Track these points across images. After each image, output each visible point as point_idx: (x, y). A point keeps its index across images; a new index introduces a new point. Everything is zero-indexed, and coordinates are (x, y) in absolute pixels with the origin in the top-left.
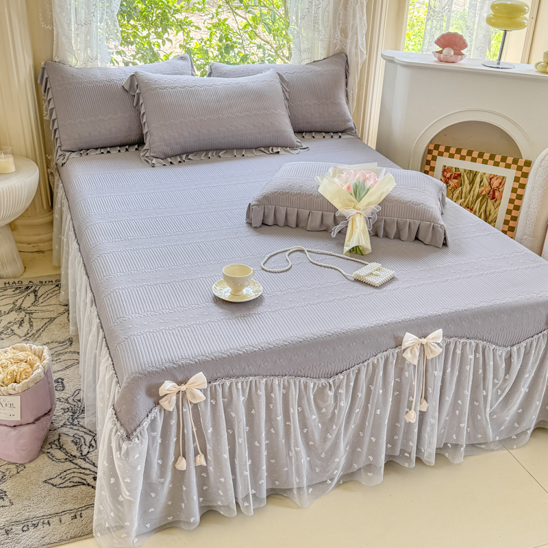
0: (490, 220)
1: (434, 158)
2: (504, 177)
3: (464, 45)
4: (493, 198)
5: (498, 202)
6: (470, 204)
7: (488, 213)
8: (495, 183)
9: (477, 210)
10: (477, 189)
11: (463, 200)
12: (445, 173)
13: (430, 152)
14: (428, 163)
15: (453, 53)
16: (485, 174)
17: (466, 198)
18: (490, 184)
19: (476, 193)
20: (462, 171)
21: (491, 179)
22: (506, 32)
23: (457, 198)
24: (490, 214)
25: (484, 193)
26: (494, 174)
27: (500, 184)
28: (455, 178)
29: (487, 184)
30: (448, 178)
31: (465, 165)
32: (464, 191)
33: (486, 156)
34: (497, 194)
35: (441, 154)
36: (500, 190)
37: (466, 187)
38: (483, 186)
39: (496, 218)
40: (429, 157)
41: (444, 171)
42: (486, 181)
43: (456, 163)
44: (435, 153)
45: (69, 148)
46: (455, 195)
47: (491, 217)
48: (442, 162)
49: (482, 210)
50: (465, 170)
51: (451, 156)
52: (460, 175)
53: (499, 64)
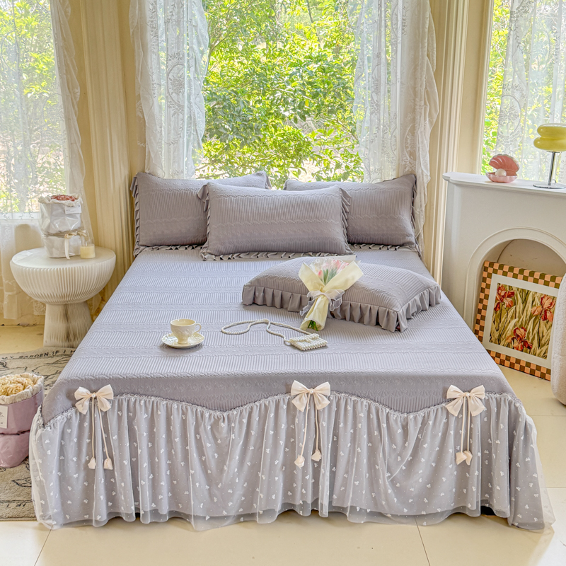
0: (543, 342)
1: (490, 276)
2: (554, 298)
3: (517, 168)
4: (545, 319)
5: (550, 323)
6: (524, 324)
7: (541, 335)
8: (547, 304)
9: (531, 331)
10: (530, 309)
11: (517, 319)
12: (500, 291)
13: (485, 269)
14: (484, 280)
15: (505, 174)
16: (536, 293)
17: (519, 318)
18: (541, 303)
19: (529, 313)
20: (515, 290)
21: (542, 299)
22: (554, 154)
23: (512, 317)
24: (543, 336)
25: (536, 313)
26: (544, 293)
27: (551, 304)
28: (509, 296)
29: (539, 304)
30: (503, 296)
31: (517, 284)
32: (518, 310)
33: (537, 275)
34: (548, 314)
35: (495, 272)
36: (552, 311)
37: (520, 306)
38: (535, 305)
39: (549, 340)
40: (485, 275)
41: (499, 289)
42: (537, 301)
43: (508, 281)
44: (490, 270)
45: (144, 243)
46: (510, 315)
47: (544, 339)
48: (497, 280)
49: (535, 331)
50: (518, 289)
51: (505, 274)
52: (513, 293)
53: (549, 184)
